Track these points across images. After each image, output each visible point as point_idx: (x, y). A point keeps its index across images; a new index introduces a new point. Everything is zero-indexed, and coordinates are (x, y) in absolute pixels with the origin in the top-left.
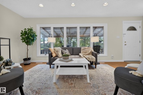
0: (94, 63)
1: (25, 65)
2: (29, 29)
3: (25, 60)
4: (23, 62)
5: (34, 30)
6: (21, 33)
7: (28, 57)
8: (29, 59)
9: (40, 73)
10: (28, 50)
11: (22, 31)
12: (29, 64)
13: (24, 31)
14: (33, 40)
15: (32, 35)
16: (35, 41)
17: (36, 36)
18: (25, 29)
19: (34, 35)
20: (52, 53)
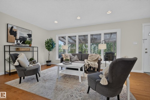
0: (96, 69)
1: (48, 65)
2: (50, 39)
3: (47, 62)
4: (46, 63)
5: (54, 40)
6: (46, 43)
7: (50, 60)
8: (50, 61)
9: (53, 71)
10: (49, 55)
11: (46, 41)
12: (50, 65)
13: (47, 41)
14: (53, 47)
15: (51, 44)
16: (54, 48)
17: (55, 44)
18: (48, 39)
19: (53, 43)
20: (63, 58)
